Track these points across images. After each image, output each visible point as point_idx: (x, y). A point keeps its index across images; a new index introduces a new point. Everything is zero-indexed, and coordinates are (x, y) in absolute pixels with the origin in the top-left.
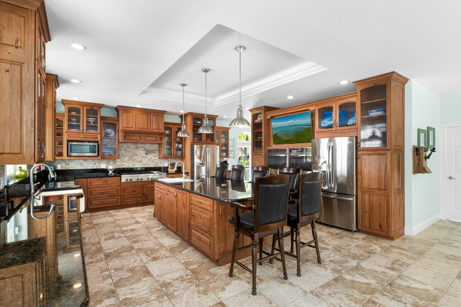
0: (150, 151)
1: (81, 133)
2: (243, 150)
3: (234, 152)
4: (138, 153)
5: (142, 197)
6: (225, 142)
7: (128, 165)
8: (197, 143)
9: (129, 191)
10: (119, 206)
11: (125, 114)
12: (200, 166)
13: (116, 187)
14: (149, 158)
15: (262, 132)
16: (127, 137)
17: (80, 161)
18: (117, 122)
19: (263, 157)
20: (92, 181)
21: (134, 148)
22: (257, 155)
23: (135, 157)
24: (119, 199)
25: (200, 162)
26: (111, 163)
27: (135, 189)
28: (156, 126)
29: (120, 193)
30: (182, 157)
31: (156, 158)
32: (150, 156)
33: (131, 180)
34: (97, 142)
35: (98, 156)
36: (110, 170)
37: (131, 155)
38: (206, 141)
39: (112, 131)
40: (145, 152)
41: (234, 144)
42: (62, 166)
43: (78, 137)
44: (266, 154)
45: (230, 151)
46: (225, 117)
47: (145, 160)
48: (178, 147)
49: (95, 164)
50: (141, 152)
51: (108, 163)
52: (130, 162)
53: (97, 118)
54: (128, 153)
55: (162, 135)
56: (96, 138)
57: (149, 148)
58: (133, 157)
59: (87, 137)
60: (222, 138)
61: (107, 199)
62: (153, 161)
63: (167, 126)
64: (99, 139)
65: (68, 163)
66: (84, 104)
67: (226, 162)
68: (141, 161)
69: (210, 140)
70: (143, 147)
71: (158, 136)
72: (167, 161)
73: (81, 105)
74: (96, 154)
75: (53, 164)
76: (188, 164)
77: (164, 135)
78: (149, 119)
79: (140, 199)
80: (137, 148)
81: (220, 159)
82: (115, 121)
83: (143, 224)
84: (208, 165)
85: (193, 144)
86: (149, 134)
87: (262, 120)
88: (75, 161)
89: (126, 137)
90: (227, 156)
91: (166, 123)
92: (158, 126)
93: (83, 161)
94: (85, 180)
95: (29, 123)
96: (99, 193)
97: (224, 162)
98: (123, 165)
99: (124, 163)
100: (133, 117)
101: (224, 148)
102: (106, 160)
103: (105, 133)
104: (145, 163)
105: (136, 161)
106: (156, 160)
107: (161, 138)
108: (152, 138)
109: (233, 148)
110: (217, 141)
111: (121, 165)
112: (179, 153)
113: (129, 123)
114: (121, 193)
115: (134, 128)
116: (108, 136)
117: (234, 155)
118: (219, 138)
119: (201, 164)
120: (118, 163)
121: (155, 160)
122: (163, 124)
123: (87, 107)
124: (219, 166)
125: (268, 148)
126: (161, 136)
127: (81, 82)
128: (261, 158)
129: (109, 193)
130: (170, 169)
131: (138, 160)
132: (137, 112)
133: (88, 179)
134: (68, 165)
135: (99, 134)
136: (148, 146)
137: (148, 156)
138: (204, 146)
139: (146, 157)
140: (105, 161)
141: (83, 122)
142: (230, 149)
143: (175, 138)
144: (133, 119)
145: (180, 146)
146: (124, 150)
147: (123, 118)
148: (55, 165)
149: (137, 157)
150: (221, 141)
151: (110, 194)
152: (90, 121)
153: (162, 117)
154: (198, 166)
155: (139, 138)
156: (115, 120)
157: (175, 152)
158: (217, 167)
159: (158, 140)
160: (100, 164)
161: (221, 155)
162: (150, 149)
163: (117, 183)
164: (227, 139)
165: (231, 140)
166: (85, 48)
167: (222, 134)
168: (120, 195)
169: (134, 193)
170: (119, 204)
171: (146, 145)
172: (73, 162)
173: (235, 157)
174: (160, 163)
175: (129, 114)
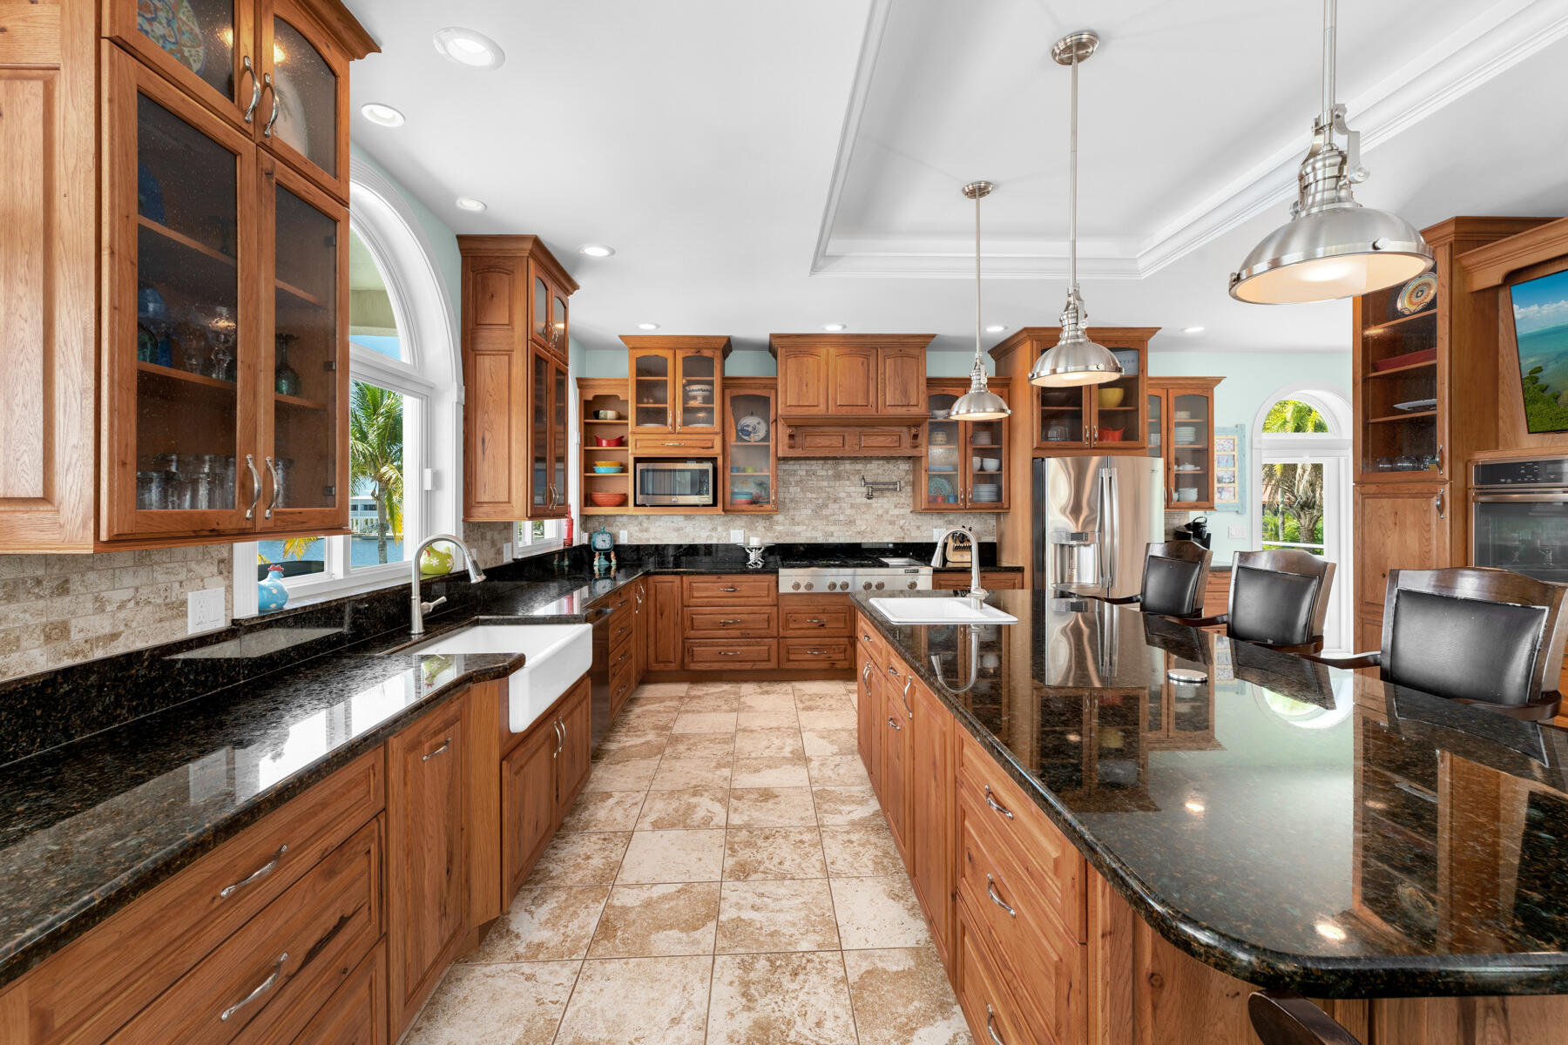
0: (882, 487)
1: (670, 433)
2: (1278, 474)
3: (1243, 486)
4: (842, 495)
5: (845, 650)
6: (1191, 443)
7: (809, 534)
8: (1057, 451)
9: (806, 626)
10: (773, 670)
11: (792, 362)
12: (1071, 547)
13: (765, 609)
14: (880, 512)
15: (1433, 368)
16: (798, 440)
17: (676, 519)
18: (773, 392)
19: (1441, 509)
20: (694, 585)
21: (828, 478)
22: (1395, 496)
23: (833, 507)
24: (774, 647)
25: (1073, 528)
26: (759, 528)
27: (824, 618)
28: (898, 392)
29: (775, 629)
30: (997, 508)
31: (902, 511)
32: (882, 503)
33: (810, 586)
34: (713, 460)
35: (715, 504)
36: (751, 550)
37: (820, 501)
38: (1101, 438)
39: (759, 423)
40: (864, 490)
41: (1242, 450)
42: (630, 535)
43: (663, 446)
44: (1466, 489)
45: (1219, 481)
46: (1194, 330)
47: (864, 516)
48: (982, 469)
49: (714, 529)
50: (852, 491)
51: (751, 528)
52: (816, 523)
53: (711, 383)
54: (809, 495)
55: (917, 425)
56: (708, 448)
57: (878, 474)
58: (827, 506)
59: (684, 447)
60: (1179, 424)
61: (739, 645)
62: (892, 523)
63: (938, 391)
64: (717, 451)
65: (645, 525)
66: (676, 343)
67: (1197, 528)
68: (851, 522)
69: (1118, 434)
70: (859, 471)
71: (905, 429)
72: (941, 522)
73: (669, 348)
74: (708, 499)
75: (607, 530)
76: (1020, 537)
77: (926, 428)
78: (872, 370)
79: (842, 656)
80: (838, 477)
81: (1168, 516)
82: (764, 390)
83: (814, 773)
84: (1108, 540)
85: (1039, 454)
86: (872, 426)
87: (1433, 304)
88: (663, 518)
89: (796, 438)
90: (1206, 504)
91: (932, 382)
92: (905, 393)
93: (681, 519)
94: (677, 579)
95: (76, 350)
96: (715, 623)
97: (1188, 526)
98: (794, 535)
99: (798, 529)
100: (819, 367)
101: (1188, 468)
102: (745, 518)
103: (737, 431)
104: (863, 528)
105: (836, 523)
106: (903, 517)
107: (915, 436)
108: (882, 438)
109: (1236, 469)
110: (1155, 439)
111: (788, 535)
112: (986, 492)
113: (805, 389)
114: (781, 630)
115: (822, 407)
116: (746, 438)
117: (1242, 498)
118: (1165, 427)
119: (1075, 536)
120: (779, 528)
121: (898, 516)
122: (923, 386)
123: (685, 351)
124: (1158, 550)
125: (1485, 457)
126: (913, 431)
127: (613, 252)
128: (1427, 511)
129: (743, 625)
130: (951, 552)
131: (842, 518)
132: (831, 350)
133: (685, 578)
134: (647, 530)
135: (717, 433)
136: (875, 470)
137: (874, 505)
138: (1095, 460)
139: (869, 506)
140: (741, 521)
141: (675, 400)
142: (1219, 470)
143: (969, 435)
144: (819, 377)
145: (991, 464)
146: (798, 483)
147: (785, 374)
148: (614, 530)
149: (837, 506)
150: (1172, 439)
151: (746, 629)
152: (695, 393)
153: (920, 360)
154: (1062, 546)
155: (837, 441)
156: (765, 387)
157: (969, 489)
158: (1150, 553)
159: (904, 445)
160: (727, 530)
161: (1175, 496)
162: (881, 479)
163: (768, 596)
164: (1205, 428)
165: (1224, 430)
166: (500, 54)
167: (1178, 409)
168: (775, 634)
169: (822, 632)
170: (772, 665)
171: (869, 466)
172: (657, 523)
173: (1243, 505)
174: (918, 527)
175: (805, 359)
